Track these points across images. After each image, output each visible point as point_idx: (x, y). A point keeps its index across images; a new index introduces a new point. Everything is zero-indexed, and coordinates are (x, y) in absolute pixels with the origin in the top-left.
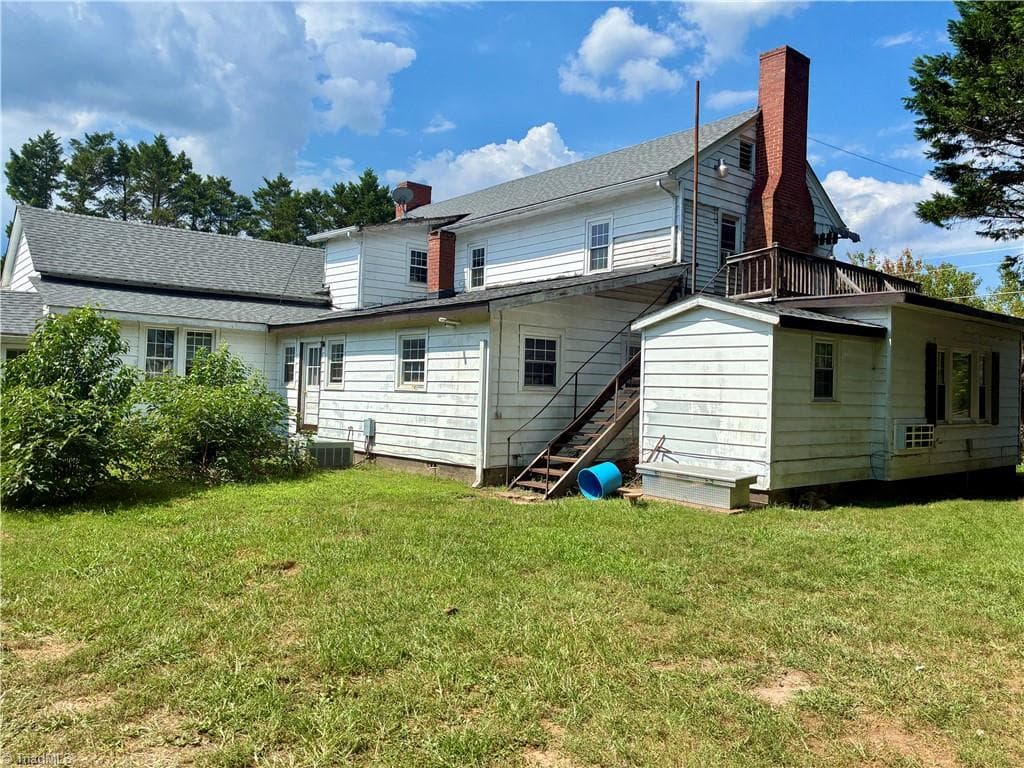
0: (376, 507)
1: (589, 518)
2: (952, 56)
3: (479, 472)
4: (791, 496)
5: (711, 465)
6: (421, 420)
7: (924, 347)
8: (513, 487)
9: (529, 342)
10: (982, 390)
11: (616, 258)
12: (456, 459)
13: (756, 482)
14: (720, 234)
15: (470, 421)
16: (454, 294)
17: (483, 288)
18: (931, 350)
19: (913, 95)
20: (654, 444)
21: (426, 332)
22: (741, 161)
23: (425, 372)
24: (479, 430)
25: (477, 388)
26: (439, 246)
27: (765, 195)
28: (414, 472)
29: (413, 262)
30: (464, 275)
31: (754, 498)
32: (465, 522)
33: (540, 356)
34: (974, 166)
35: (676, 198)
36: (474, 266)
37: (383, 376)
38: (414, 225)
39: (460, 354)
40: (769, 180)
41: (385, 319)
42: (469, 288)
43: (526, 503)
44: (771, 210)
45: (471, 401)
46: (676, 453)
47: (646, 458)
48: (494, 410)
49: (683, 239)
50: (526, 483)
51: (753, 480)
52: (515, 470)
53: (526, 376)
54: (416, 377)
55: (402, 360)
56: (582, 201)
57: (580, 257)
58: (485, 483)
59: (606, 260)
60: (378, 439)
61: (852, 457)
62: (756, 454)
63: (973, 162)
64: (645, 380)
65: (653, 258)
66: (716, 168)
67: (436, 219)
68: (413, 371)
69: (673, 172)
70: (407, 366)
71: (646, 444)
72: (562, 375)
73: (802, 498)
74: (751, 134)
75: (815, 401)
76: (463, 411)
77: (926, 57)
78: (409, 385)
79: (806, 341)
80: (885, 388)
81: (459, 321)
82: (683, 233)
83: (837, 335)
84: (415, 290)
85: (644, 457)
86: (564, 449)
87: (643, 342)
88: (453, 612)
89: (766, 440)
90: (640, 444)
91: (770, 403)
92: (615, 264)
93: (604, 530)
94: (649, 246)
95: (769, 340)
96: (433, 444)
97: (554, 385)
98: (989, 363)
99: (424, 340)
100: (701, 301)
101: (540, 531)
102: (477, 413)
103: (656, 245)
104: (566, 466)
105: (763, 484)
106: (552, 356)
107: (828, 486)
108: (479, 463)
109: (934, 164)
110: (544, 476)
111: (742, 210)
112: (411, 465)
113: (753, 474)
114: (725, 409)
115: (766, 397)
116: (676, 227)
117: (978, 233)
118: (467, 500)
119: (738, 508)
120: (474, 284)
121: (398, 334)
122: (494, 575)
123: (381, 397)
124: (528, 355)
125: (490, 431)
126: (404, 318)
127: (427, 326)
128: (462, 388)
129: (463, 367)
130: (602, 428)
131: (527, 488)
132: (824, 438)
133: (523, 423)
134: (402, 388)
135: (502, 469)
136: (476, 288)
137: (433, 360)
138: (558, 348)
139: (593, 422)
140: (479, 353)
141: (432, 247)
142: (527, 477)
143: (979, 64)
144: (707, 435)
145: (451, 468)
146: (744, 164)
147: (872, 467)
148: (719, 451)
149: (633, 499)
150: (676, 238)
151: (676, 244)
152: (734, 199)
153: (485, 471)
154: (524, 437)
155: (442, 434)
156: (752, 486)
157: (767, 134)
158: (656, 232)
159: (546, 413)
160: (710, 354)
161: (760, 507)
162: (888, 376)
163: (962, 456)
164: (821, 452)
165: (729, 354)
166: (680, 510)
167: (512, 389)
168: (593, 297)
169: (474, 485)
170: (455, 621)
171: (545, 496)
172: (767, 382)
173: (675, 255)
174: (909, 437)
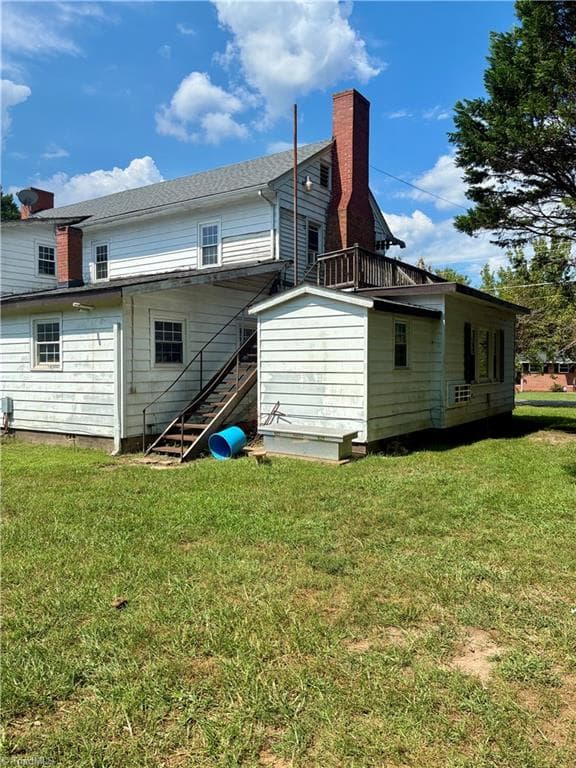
0: (20, 483)
1: (226, 478)
2: (486, 101)
3: (117, 442)
4: (381, 446)
5: (318, 424)
6: (58, 397)
7: (463, 326)
8: (150, 453)
9: (158, 325)
10: (495, 357)
11: (224, 255)
12: (95, 431)
13: (357, 437)
14: (307, 237)
15: (106, 396)
16: (83, 284)
17: (107, 280)
18: (467, 328)
19: (456, 131)
20: (270, 409)
21: (60, 316)
22: (321, 179)
23: (60, 353)
24: (116, 404)
25: (113, 366)
26: (67, 241)
27: (340, 207)
28: (54, 444)
29: (41, 256)
30: (90, 269)
31: (355, 450)
32: (111, 493)
33: (168, 337)
34: (495, 190)
35: (274, 206)
36: (98, 260)
37: (19, 358)
38: (40, 223)
39: (95, 336)
40: (343, 196)
41: (18, 305)
42: (94, 279)
43: (165, 468)
44: (345, 220)
45: (106, 378)
46: (289, 416)
47: (263, 421)
48: (129, 386)
49: (280, 240)
50: (162, 449)
51: (355, 435)
52: (151, 438)
53: (157, 355)
54: (51, 358)
55: (37, 343)
56: (193, 207)
57: (194, 254)
58: (123, 451)
59: (216, 257)
60: (16, 415)
61: (420, 411)
62: (354, 414)
63: (494, 186)
64: (262, 357)
65: (256, 255)
66: (304, 184)
67: (62, 218)
68: (48, 352)
69: (272, 183)
70: (42, 348)
71: (264, 409)
72: (188, 354)
73: (389, 447)
74: (328, 158)
75: (396, 369)
76: (99, 388)
77: (465, 100)
78: (45, 365)
79: (389, 321)
80: (441, 357)
81: (92, 306)
82: (280, 235)
83: (410, 317)
84: (43, 281)
85: (261, 420)
86: (192, 417)
87: (259, 324)
88: (122, 605)
89: (363, 402)
90: (259, 410)
91: (366, 372)
92: (224, 260)
93: (244, 491)
94: (253, 246)
95: (364, 321)
96: (71, 419)
97: (181, 361)
98: (498, 338)
99: (58, 324)
100: (307, 289)
101: (186, 496)
102: (113, 388)
103: (258, 245)
104: (197, 432)
105: (362, 438)
106: (179, 337)
107: (404, 435)
108: (116, 433)
109: (467, 187)
110: (178, 442)
111: (323, 219)
112: (50, 438)
113: (354, 430)
114: (329, 378)
115: (363, 367)
116: (275, 230)
117: (491, 242)
118: (110, 469)
119: (345, 459)
120: (99, 277)
121: (32, 319)
122: (156, 551)
123: (17, 377)
124: (158, 336)
125: (127, 405)
126: (38, 303)
127: (61, 312)
128: (97, 367)
129: (97, 347)
130: (225, 398)
131: (163, 453)
132: (401, 398)
133: (156, 396)
134: (38, 368)
135: (138, 438)
136: (101, 280)
137: (67, 342)
138: (183, 330)
139: (217, 393)
140: (113, 335)
141: (60, 242)
142: (161, 444)
143: (507, 107)
144: (314, 400)
145: (90, 439)
146: (324, 183)
147: (431, 419)
148: (325, 412)
149: (259, 458)
150: (275, 239)
151: (275, 245)
152: (317, 210)
153: (122, 441)
154: (157, 408)
155: (79, 409)
156: (354, 440)
157: (340, 159)
158: (258, 234)
159: (176, 387)
160: (316, 333)
161: (362, 457)
162: (442, 349)
163: (484, 407)
164: (401, 409)
165: (331, 333)
166: (300, 464)
167: (145, 366)
168: (211, 286)
169: (113, 453)
170: (126, 617)
171: (180, 460)
172: (363, 356)
173: (275, 254)
174: (457, 395)
